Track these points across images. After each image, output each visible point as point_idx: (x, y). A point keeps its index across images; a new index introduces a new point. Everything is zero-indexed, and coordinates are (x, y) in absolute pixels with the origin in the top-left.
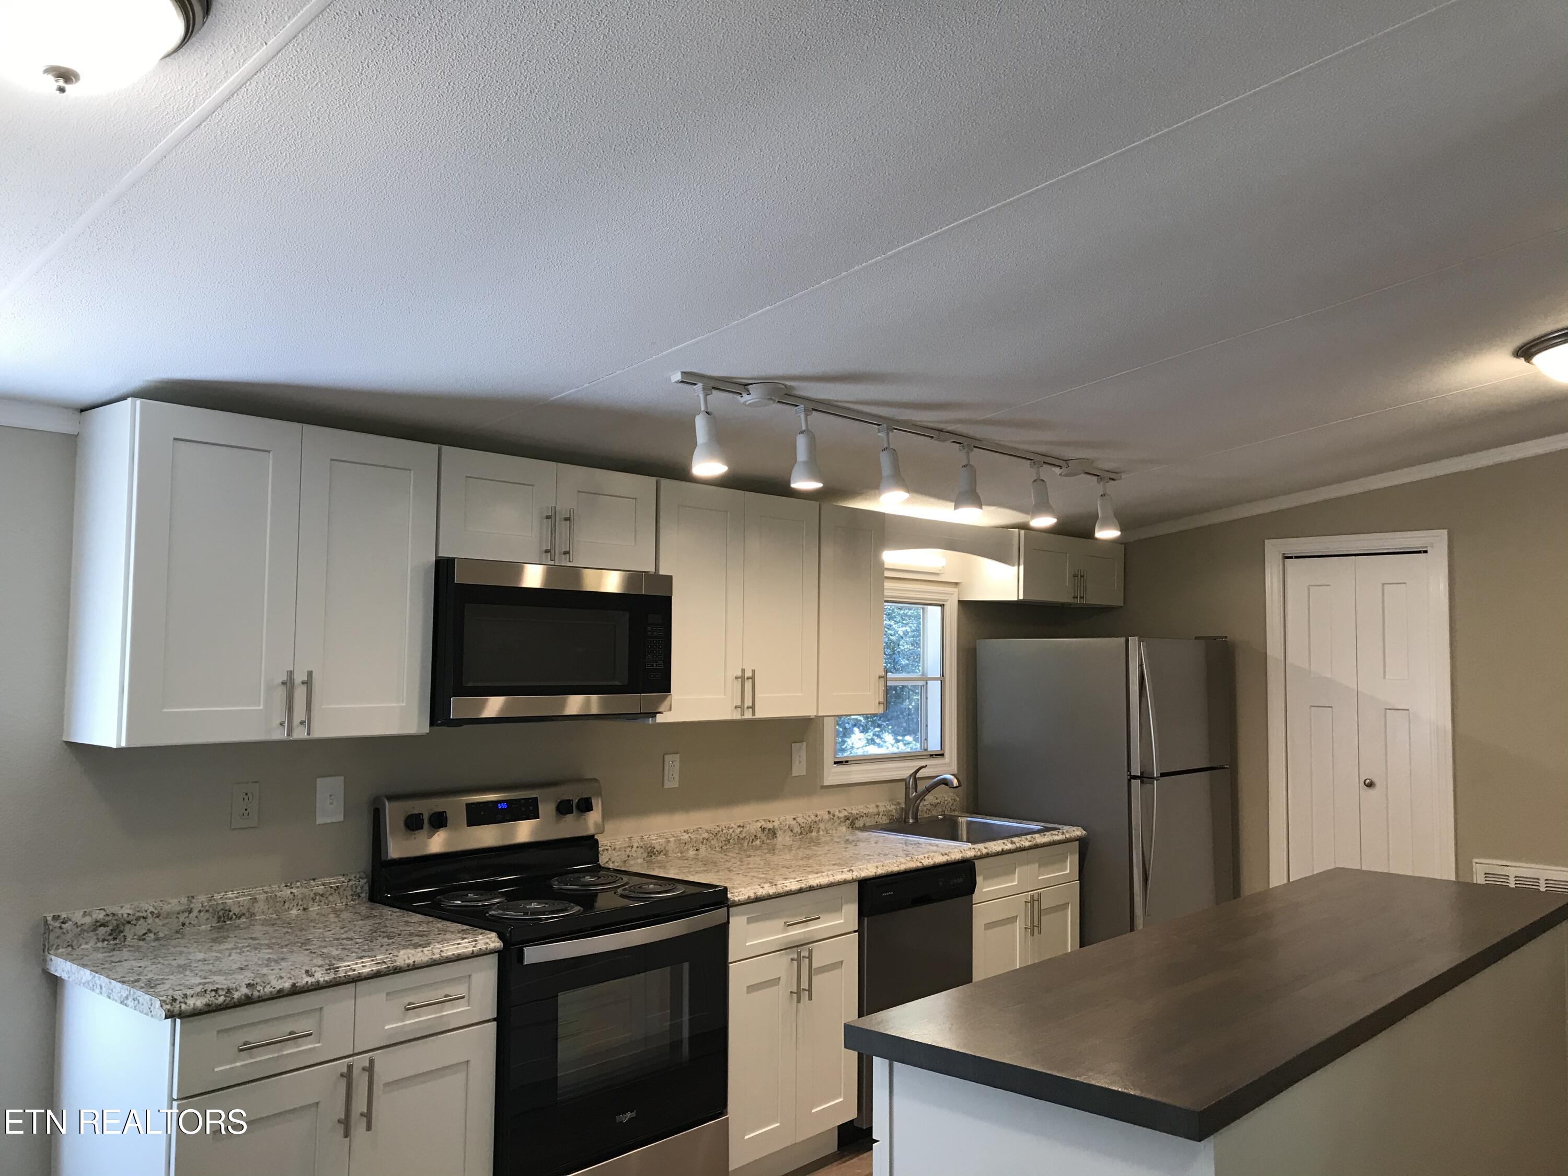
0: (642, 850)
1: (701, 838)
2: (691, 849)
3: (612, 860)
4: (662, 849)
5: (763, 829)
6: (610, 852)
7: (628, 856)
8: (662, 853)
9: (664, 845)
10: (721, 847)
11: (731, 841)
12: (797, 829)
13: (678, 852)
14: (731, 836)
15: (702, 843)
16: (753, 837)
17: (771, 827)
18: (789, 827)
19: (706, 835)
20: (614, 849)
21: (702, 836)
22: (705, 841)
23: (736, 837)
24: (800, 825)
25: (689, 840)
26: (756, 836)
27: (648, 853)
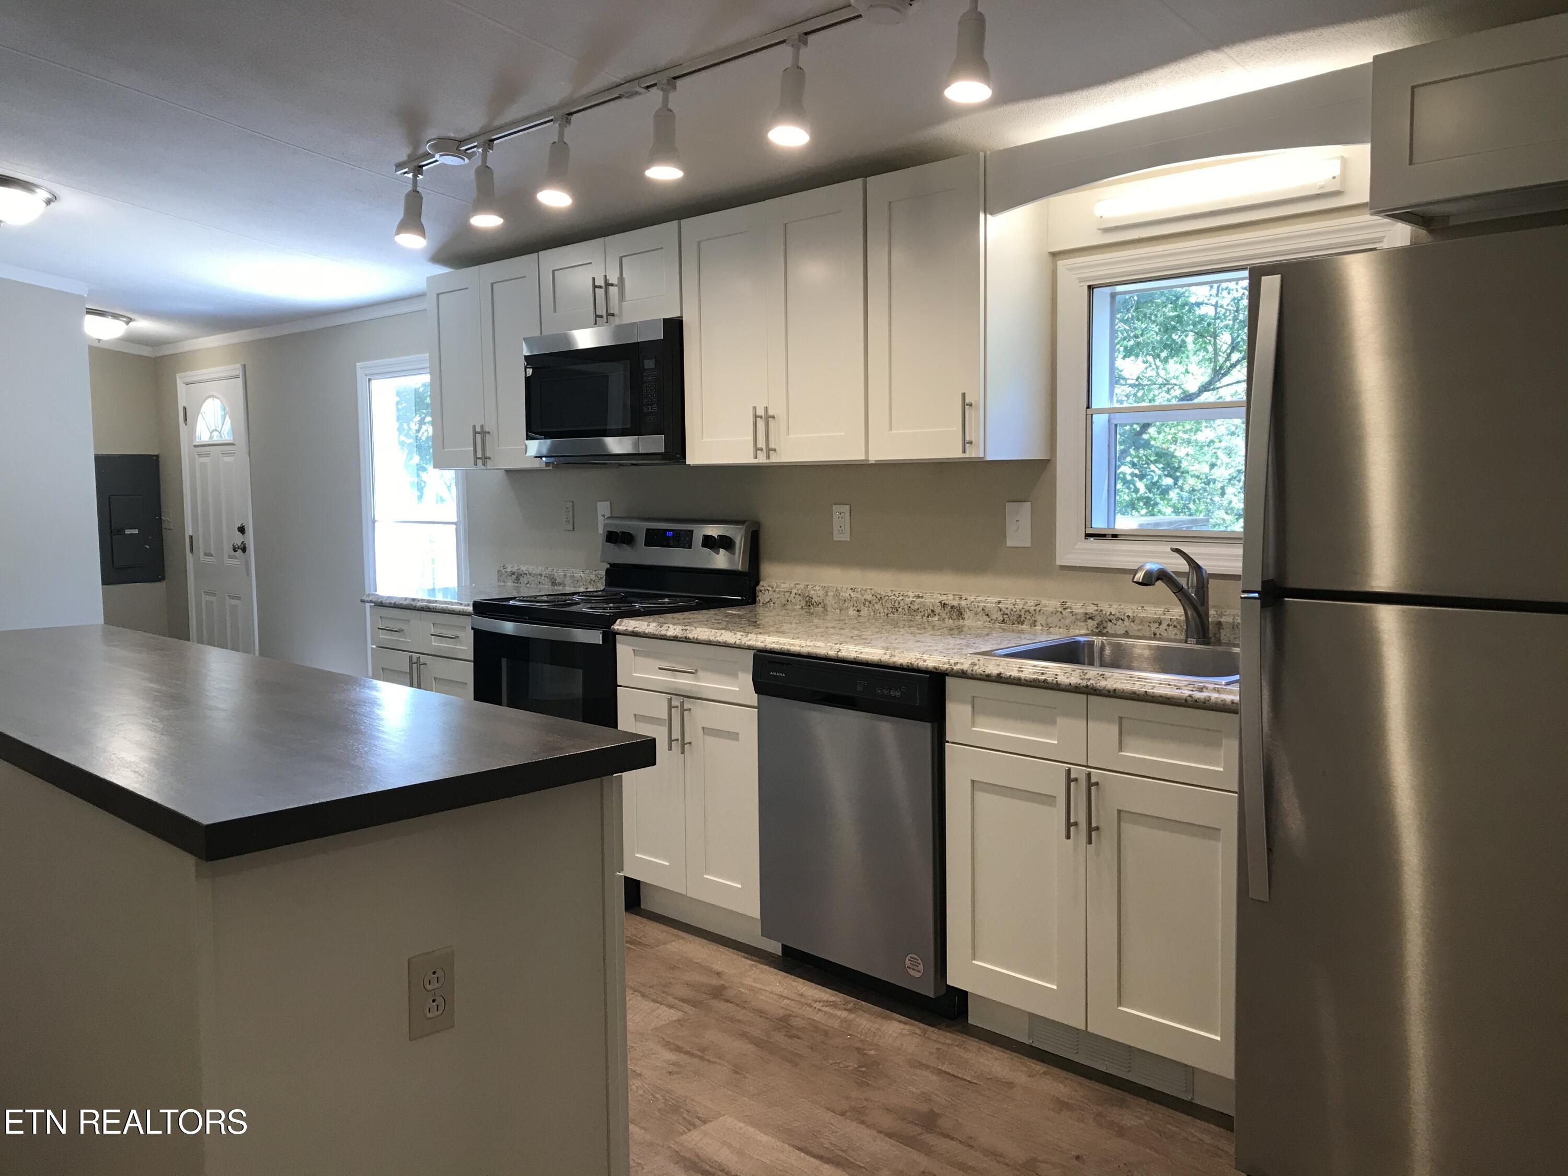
0: (800, 598)
1: (863, 599)
2: (852, 609)
3: (773, 601)
4: (821, 601)
5: (944, 605)
6: (771, 593)
7: (788, 601)
8: (820, 606)
9: (822, 598)
10: (887, 614)
11: (900, 610)
12: (997, 615)
13: (837, 608)
14: (899, 603)
15: (864, 604)
16: (929, 611)
17: (956, 605)
18: (983, 610)
19: (869, 597)
20: (775, 591)
21: (865, 597)
22: (867, 603)
23: (906, 607)
24: (1001, 610)
25: (849, 598)
26: (933, 611)
27: (807, 602)
